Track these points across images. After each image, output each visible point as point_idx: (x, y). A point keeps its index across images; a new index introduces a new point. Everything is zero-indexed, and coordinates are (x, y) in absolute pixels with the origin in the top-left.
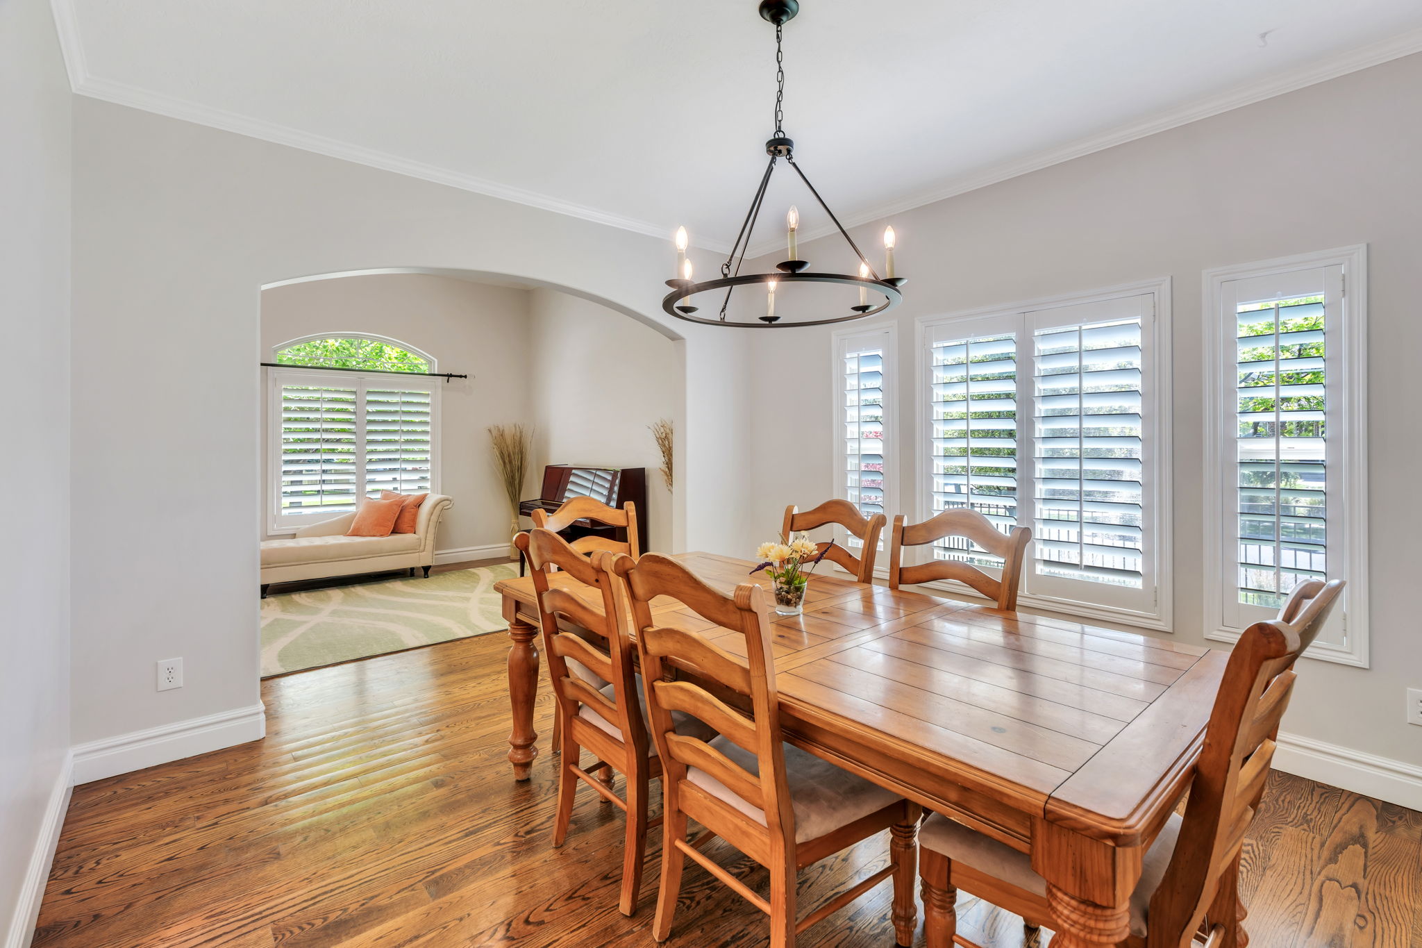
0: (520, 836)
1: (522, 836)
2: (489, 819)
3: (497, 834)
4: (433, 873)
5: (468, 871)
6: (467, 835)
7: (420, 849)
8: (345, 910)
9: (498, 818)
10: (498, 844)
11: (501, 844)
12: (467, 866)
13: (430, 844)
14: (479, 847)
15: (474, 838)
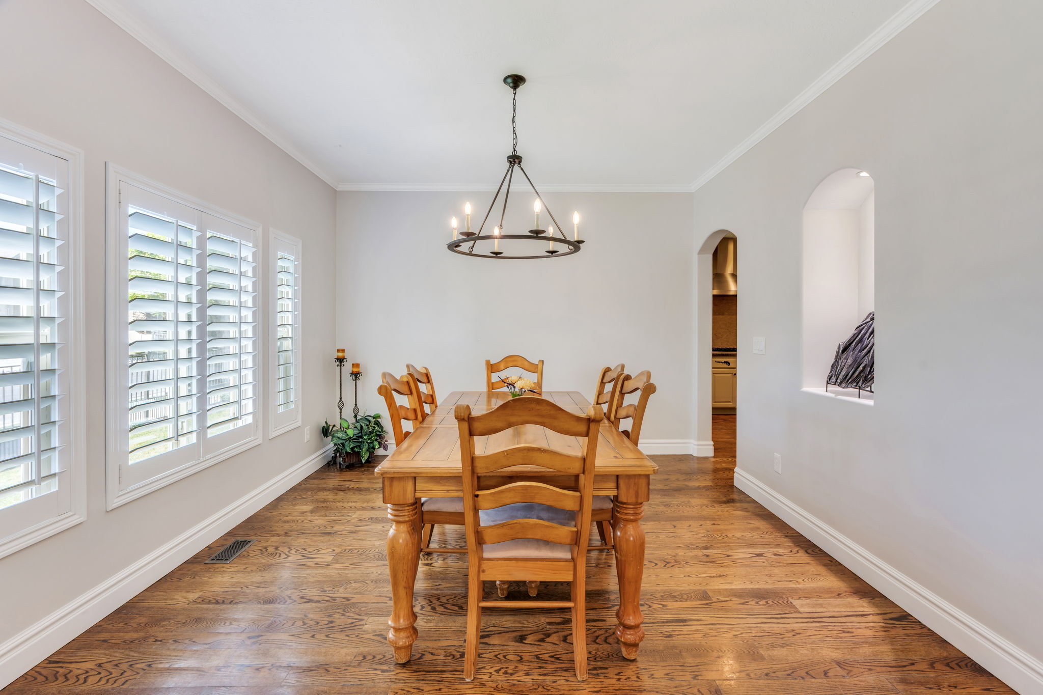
0: (648, 605)
1: (646, 604)
2: (668, 627)
3: (664, 613)
4: (707, 604)
5: (685, 597)
6: (685, 621)
7: (719, 624)
8: (757, 603)
9: (660, 624)
10: (664, 606)
11: (662, 605)
12: (686, 600)
13: (712, 624)
14: (677, 608)
15: (680, 616)
